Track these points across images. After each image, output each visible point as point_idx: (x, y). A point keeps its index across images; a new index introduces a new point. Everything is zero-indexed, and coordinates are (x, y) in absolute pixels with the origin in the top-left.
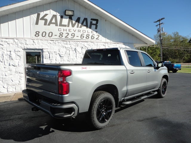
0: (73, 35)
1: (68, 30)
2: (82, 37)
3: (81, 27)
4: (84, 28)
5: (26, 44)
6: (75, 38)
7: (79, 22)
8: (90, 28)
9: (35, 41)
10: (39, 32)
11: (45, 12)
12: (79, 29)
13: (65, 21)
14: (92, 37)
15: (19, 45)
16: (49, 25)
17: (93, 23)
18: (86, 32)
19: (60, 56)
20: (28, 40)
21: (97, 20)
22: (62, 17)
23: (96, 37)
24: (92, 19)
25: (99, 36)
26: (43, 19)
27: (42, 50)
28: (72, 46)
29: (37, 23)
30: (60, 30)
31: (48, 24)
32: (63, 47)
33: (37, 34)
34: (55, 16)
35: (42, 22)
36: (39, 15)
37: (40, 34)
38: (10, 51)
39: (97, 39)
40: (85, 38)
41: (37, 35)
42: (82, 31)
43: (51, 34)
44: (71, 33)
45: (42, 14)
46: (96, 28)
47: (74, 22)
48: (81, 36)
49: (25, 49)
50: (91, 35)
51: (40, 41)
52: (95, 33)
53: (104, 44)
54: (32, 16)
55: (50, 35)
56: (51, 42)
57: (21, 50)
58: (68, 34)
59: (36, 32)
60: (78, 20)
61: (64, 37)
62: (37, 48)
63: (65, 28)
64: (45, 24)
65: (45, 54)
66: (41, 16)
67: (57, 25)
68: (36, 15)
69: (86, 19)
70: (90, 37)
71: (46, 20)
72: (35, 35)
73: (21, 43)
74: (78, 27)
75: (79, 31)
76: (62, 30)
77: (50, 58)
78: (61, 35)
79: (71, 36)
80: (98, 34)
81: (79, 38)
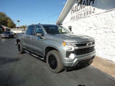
3: (84, 8)
4: (86, 7)
8: (89, 5)
11: (74, 6)
14: (90, 12)
22: (78, 5)
27: (71, 26)
39: (93, 12)
43: (74, 17)
44: (80, 14)
46: (93, 3)
48: (84, 14)
50: (89, 10)
52: (92, 8)
53: (97, 16)
59: (71, 18)
71: (73, 10)
75: (83, 11)
76: (77, 13)
78: (77, 16)
79: (80, 16)
80: (94, 8)
81: (83, 16)
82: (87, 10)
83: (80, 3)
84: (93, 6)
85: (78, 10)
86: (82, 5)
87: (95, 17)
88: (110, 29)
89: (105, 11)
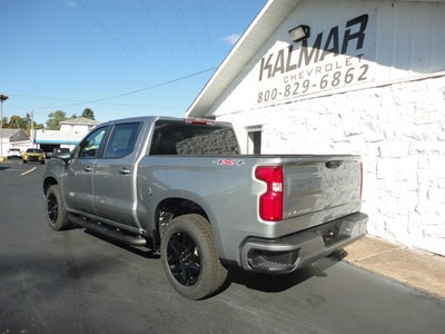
0: (306, 84)
1: (297, 76)
2: (324, 84)
3: (322, 59)
4: (330, 57)
6: (311, 89)
7: (319, 47)
8: (344, 52)
10: (263, 94)
11: (270, 52)
12: (319, 64)
13: (296, 55)
14: (347, 76)
16: (274, 74)
17: (351, 33)
18: (334, 66)
21: (364, 19)
22: (291, 49)
23: (357, 73)
24: (350, 23)
25: (366, 66)
26: (266, 66)
29: (261, 77)
30: (286, 80)
31: (272, 73)
34: (281, 53)
36: (263, 62)
37: (263, 97)
39: (360, 79)
40: (330, 86)
41: (260, 100)
42: (323, 69)
43: (274, 93)
44: (303, 80)
45: (266, 58)
46: (360, 46)
47: (309, 51)
48: (322, 82)
49: (247, 128)
50: (344, 71)
52: (355, 61)
53: (379, 91)
55: (274, 96)
58: (298, 84)
59: (259, 95)
61: (291, 95)
63: (294, 73)
64: (269, 76)
66: (265, 63)
67: (282, 71)
68: (260, 63)
69: (334, 31)
70: (342, 78)
71: (268, 67)
72: (258, 101)
74: (316, 61)
75: (318, 70)
76: (290, 79)
78: (288, 90)
79: (301, 89)
80: (364, 62)
81: (318, 88)
82: (334, 70)
83: (301, 43)
84: (359, 56)
85: (294, 67)
86: (310, 49)
87: (370, 97)
88: (439, 139)
89: (412, 74)
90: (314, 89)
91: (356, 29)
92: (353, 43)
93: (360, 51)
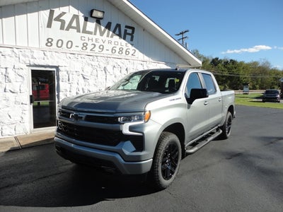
0: (101, 47)
1: (94, 40)
2: (114, 51)
3: (112, 37)
4: (116, 38)
5: (33, 57)
6: (104, 51)
7: (109, 29)
8: (124, 39)
9: (47, 53)
10: (52, 40)
12: (110, 39)
13: (91, 26)
14: (126, 51)
15: (22, 58)
16: (67, 29)
17: (127, 32)
18: (119, 44)
19: (84, 78)
20: (35, 51)
21: (133, 29)
22: (86, 19)
23: (131, 52)
24: (127, 27)
25: (135, 51)
26: (58, 19)
27: (57, 67)
28: (101, 64)
29: (49, 25)
30: (83, 38)
31: (65, 28)
32: (89, 64)
33: (49, 42)
34: (76, 17)
35: (56, 24)
36: (52, 13)
37: (54, 43)
38: (6, 68)
39: (132, 55)
40: (117, 53)
41: (49, 44)
42: (113, 43)
43: (70, 43)
44: (99, 44)
45: (57, 12)
46: (132, 40)
47: (103, 28)
48: (112, 50)
49: (30, 66)
50: (125, 48)
51: (54, 54)
52: (130, 46)
53: (142, 63)
54: (42, 12)
55: (69, 46)
56: (71, 56)
57: (24, 66)
58: (95, 45)
59: (48, 40)
60: (108, 26)
61: (88, 50)
62: (51, 65)
63: (90, 36)
64: (62, 28)
65: (62, 74)
66: (55, 15)
67: (79, 31)
68: (47, 12)
69: (118, 26)
70: (124, 51)
71: (63, 22)
72: (47, 45)
73: (25, 56)
74: (108, 36)
75: (110, 42)
76: (87, 39)
77: (69, 80)
78: (85, 46)
79: (98, 49)
80: (133, 48)
81: (110, 52)
82: (120, 46)
83: (95, 19)
84: (132, 45)
85: (90, 33)
90: (107, 52)
91: (130, 31)
92: (128, 37)
93: (132, 42)
